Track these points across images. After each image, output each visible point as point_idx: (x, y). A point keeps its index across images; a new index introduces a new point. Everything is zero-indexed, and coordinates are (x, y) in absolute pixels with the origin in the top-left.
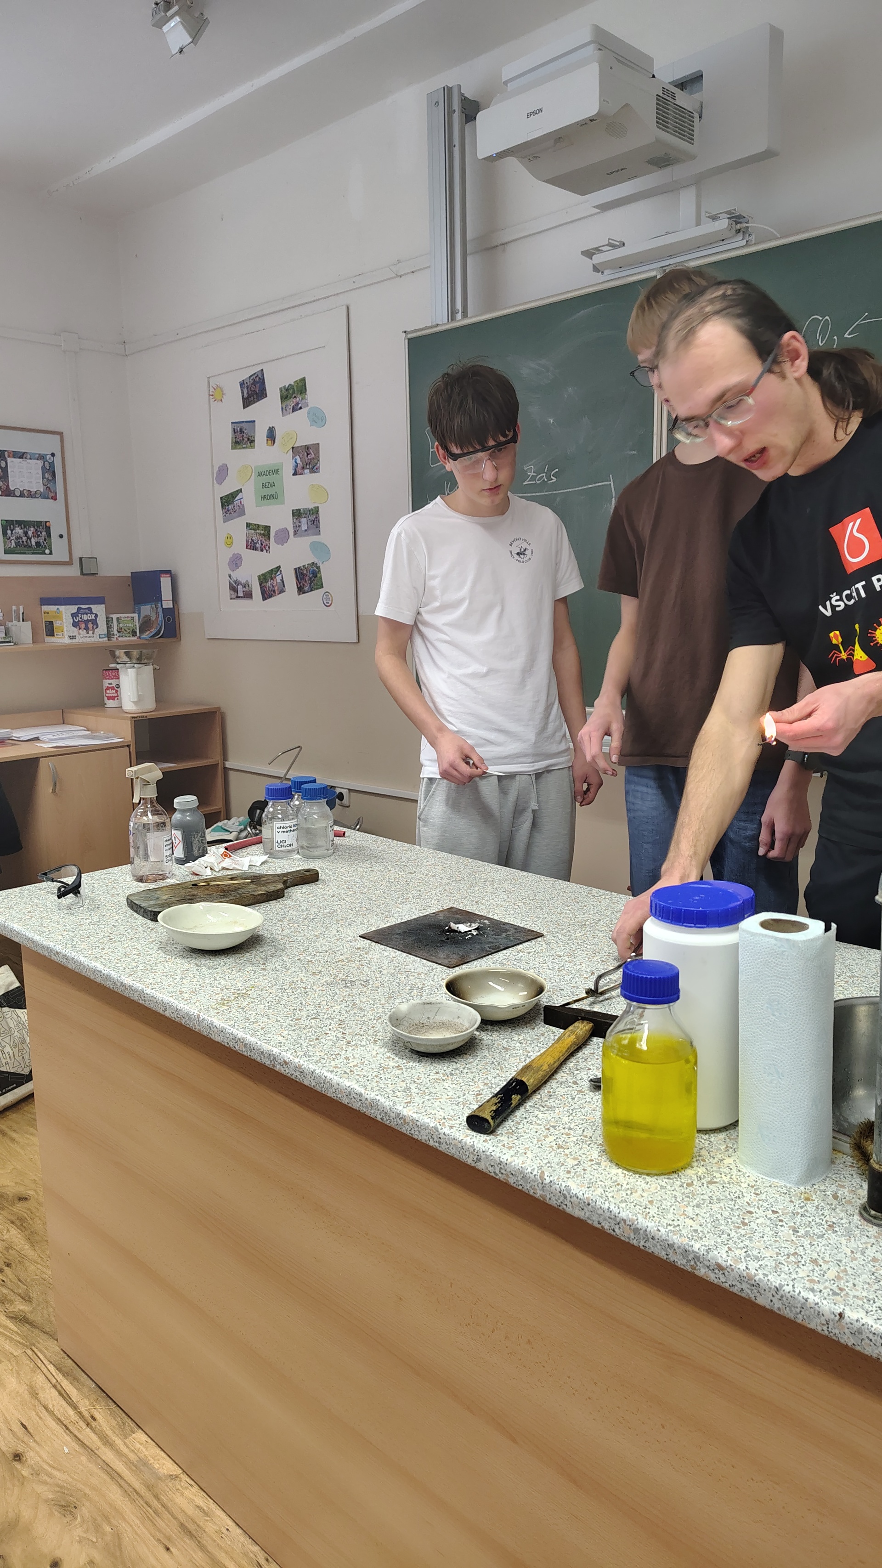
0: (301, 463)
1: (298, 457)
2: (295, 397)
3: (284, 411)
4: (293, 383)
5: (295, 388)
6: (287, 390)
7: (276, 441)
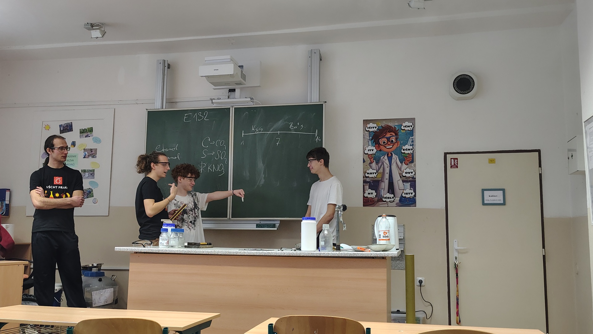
0: (88, 154)
1: (86, 152)
2: (87, 133)
3: (81, 137)
4: (86, 128)
5: (88, 130)
6: (83, 130)
7: (76, 145)
